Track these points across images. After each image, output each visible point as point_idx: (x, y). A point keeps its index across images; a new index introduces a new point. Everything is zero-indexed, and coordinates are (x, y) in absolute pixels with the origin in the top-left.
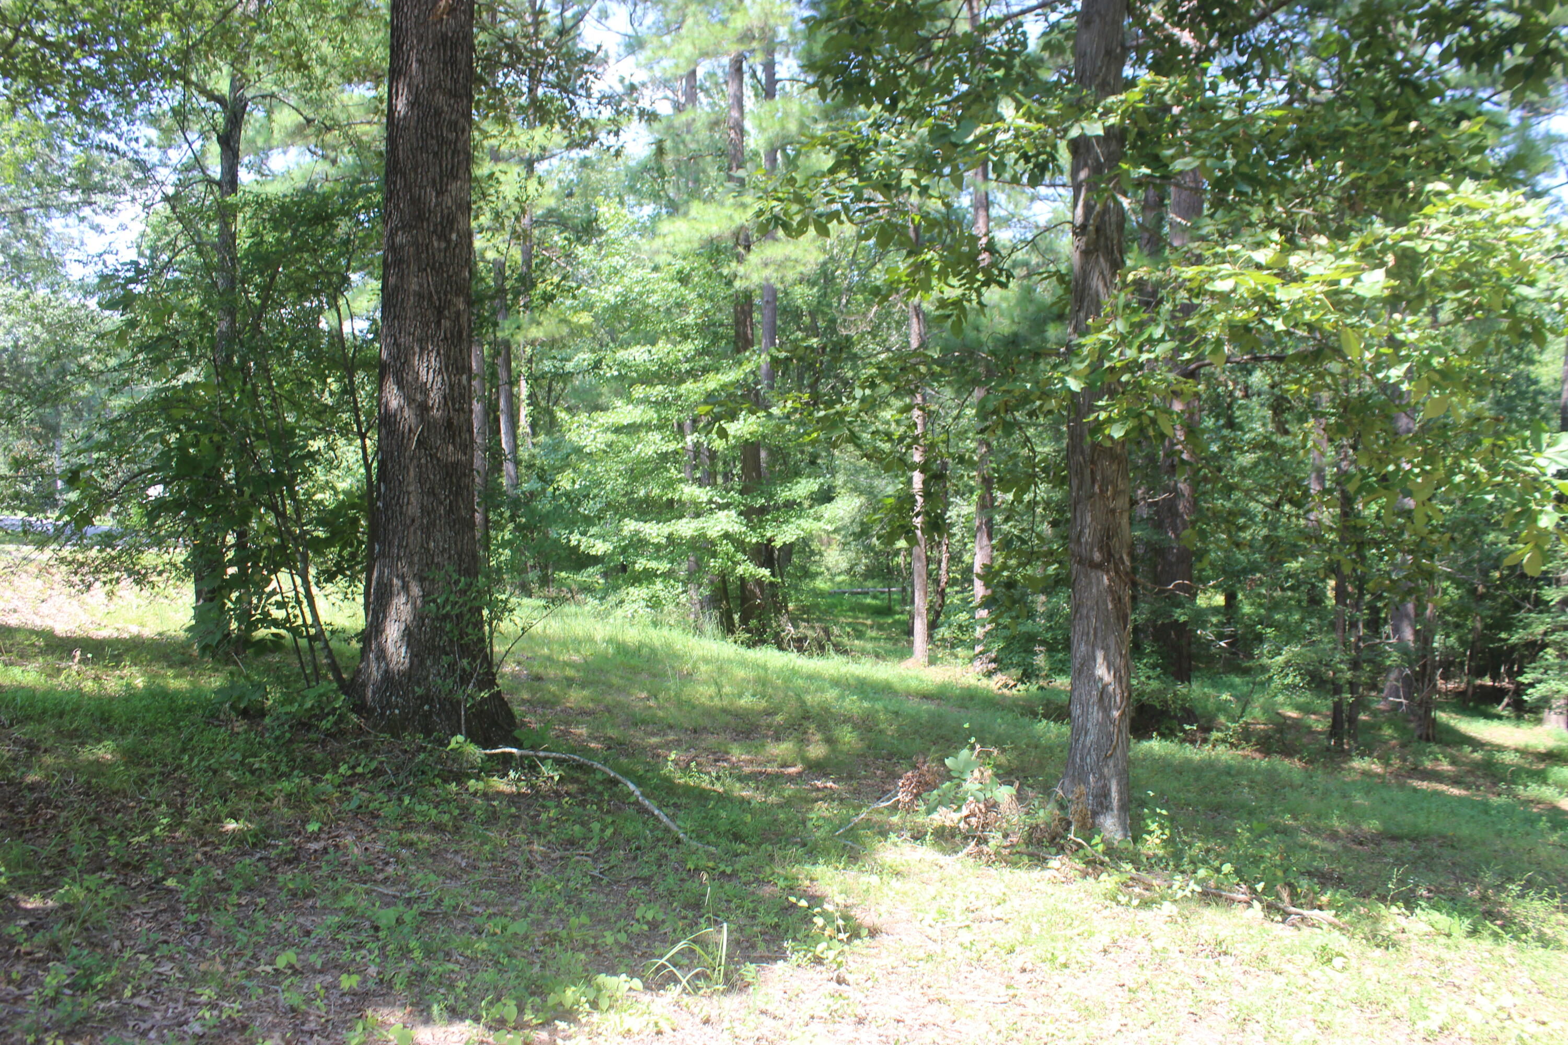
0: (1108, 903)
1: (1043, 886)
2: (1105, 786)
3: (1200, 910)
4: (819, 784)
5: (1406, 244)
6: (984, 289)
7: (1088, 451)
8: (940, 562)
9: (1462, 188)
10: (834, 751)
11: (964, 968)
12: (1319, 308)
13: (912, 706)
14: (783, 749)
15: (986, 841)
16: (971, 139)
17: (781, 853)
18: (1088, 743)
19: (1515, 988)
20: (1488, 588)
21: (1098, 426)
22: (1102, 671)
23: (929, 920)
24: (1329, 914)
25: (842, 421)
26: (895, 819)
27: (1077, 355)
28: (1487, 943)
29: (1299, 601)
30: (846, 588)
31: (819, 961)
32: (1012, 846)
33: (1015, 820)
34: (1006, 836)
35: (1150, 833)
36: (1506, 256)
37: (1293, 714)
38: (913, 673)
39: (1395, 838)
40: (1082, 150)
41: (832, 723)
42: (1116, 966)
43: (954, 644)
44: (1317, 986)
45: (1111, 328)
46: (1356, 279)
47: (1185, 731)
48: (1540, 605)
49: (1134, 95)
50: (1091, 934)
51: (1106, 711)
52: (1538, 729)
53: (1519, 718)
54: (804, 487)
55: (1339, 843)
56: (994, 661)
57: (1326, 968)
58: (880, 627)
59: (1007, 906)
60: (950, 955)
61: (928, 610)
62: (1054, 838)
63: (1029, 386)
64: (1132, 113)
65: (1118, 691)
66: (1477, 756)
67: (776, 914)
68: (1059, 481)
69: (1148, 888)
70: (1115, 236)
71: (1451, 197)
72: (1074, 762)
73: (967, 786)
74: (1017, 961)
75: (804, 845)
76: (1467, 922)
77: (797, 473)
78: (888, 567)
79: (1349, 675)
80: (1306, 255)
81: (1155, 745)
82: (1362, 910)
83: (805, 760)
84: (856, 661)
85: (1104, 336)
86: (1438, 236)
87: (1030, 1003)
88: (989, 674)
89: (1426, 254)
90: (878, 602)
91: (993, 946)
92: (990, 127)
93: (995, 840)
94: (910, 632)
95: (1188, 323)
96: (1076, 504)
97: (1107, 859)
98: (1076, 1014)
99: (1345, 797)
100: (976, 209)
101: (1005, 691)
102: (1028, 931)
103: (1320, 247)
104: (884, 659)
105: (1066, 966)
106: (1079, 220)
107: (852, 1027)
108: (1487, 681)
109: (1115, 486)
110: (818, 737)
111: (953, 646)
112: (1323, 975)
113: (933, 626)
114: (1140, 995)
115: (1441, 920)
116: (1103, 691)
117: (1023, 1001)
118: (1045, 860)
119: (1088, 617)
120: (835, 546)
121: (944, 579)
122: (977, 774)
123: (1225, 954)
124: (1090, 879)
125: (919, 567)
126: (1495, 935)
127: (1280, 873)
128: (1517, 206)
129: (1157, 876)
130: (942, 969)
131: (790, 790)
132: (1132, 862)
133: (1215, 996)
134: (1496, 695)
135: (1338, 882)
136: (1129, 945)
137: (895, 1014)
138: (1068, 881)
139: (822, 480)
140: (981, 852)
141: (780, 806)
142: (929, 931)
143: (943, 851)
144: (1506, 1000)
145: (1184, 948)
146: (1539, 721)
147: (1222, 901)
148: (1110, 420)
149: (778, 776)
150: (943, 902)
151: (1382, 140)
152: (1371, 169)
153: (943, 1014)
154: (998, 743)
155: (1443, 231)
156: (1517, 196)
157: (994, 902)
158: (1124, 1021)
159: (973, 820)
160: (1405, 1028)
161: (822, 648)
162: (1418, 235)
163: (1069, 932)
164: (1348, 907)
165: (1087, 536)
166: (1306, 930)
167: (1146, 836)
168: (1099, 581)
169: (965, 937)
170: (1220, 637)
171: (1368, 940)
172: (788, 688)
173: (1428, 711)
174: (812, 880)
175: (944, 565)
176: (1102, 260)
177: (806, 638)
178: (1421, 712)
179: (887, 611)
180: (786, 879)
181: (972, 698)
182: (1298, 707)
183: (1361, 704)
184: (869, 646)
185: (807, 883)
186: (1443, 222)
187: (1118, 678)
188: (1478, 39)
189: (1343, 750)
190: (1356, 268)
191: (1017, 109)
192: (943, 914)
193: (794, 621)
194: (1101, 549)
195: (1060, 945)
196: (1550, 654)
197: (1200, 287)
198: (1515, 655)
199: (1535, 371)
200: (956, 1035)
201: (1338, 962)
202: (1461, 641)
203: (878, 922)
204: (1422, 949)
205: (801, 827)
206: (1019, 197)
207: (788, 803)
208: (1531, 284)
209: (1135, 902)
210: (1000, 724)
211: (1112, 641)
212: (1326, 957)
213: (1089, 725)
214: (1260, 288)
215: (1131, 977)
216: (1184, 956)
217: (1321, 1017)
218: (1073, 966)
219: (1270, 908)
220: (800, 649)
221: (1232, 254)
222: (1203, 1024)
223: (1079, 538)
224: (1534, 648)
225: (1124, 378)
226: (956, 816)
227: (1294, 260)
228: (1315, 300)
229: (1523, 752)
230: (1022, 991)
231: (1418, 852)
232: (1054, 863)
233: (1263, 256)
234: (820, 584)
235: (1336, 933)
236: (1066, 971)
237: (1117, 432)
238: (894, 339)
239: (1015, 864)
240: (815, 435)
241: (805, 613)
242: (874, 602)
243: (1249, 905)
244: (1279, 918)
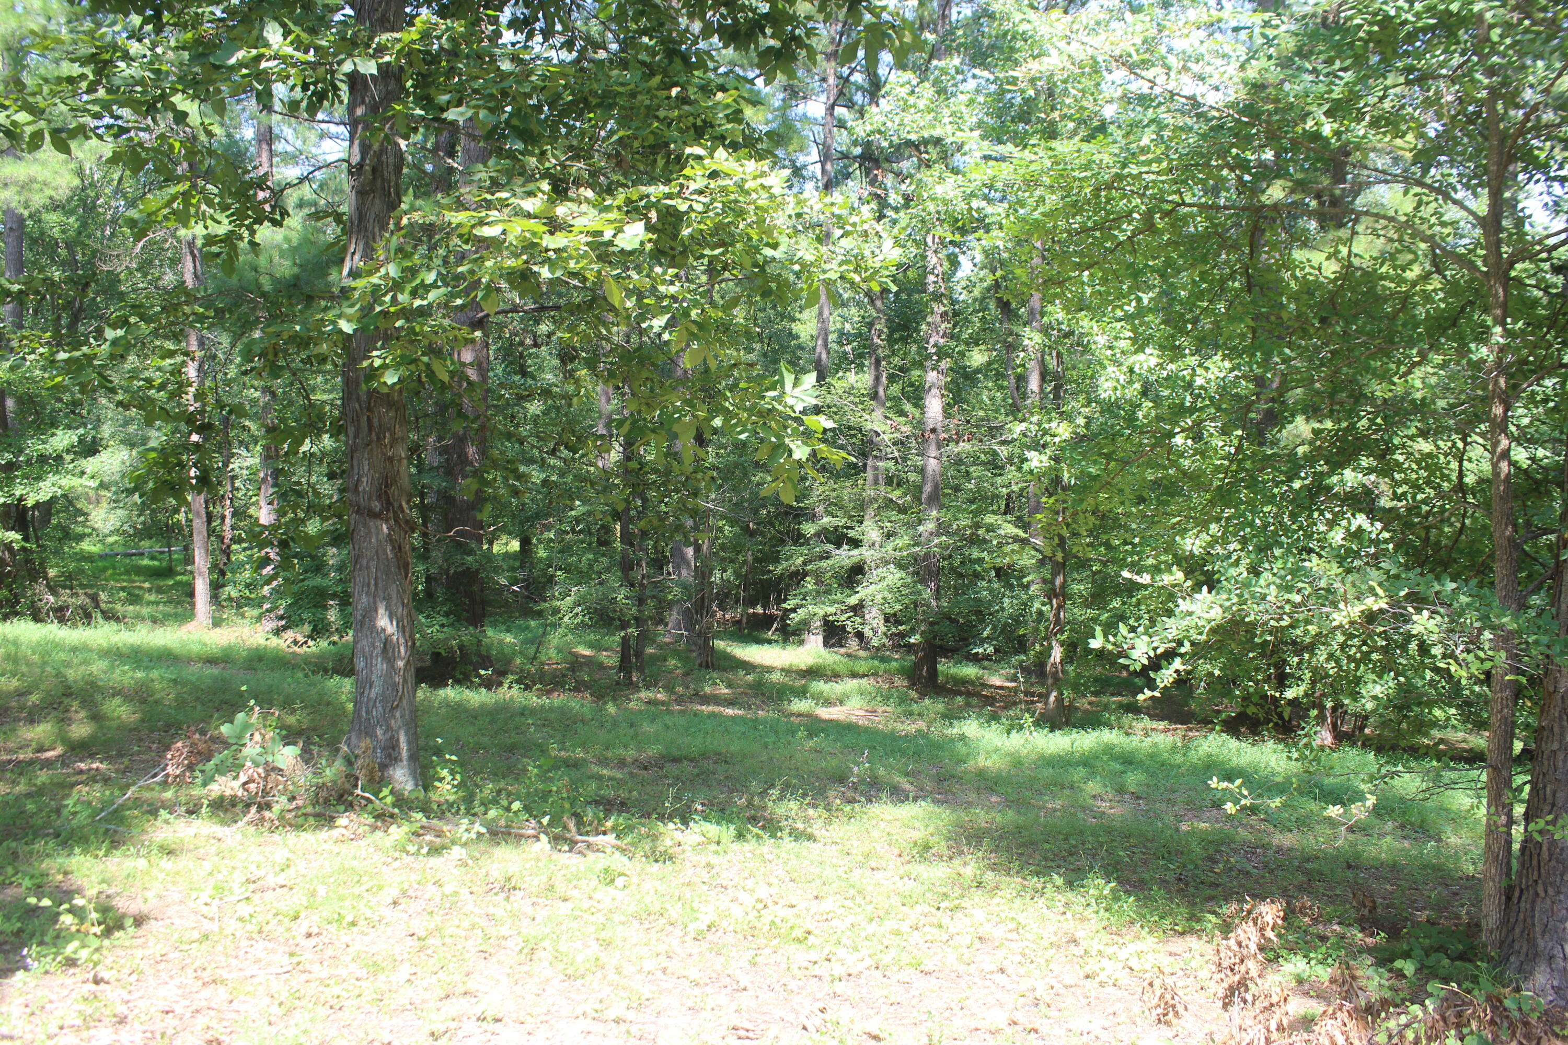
0: (397, 854)
1: (328, 846)
2: (392, 737)
3: (490, 849)
4: (82, 766)
5: (668, 202)
6: (256, 227)
7: (364, 398)
8: (223, 518)
9: (716, 155)
10: (101, 727)
11: (244, 943)
12: (582, 257)
13: (194, 671)
14: (42, 730)
15: (269, 806)
16: (232, 61)
17: (27, 848)
18: (373, 695)
19: (772, 880)
20: (758, 524)
21: (373, 374)
22: (383, 622)
23: (204, 897)
24: (611, 838)
25: (90, 364)
26: (169, 795)
27: (348, 299)
28: (750, 845)
29: (590, 544)
30: (120, 549)
31: (71, 962)
32: (298, 808)
33: (302, 782)
34: (292, 799)
35: (441, 780)
36: (754, 218)
37: (587, 652)
38: (195, 636)
39: (676, 760)
40: (359, 87)
41: (99, 697)
42: (406, 916)
43: (240, 604)
44: (600, 906)
45: (383, 271)
46: (619, 230)
47: (480, 676)
48: (798, 538)
49: (412, 34)
50: (380, 888)
51: (391, 661)
52: (801, 649)
53: (786, 641)
54: (62, 439)
55: (626, 770)
56: (281, 618)
57: (610, 889)
58: (160, 590)
59: (291, 872)
60: (228, 931)
61: (211, 571)
62: (342, 796)
63: (298, 328)
64: (408, 53)
65: (402, 641)
66: (750, 678)
67: (19, 919)
68: (337, 431)
69: (439, 834)
70: (393, 178)
71: (707, 161)
72: (360, 717)
73: (246, 751)
74: (303, 926)
75: (57, 835)
76: (732, 827)
77: (54, 424)
78: (167, 525)
79: (634, 611)
80: (573, 206)
81: (450, 693)
82: (643, 830)
83: (66, 741)
84: (130, 628)
85: (375, 280)
86: (695, 197)
87: (316, 967)
88: (277, 632)
89: (687, 213)
90: (156, 563)
91: (276, 915)
92: (254, 52)
93: (280, 803)
94: (192, 594)
95: (460, 269)
96: (353, 452)
97: (396, 810)
98: (365, 971)
99: (632, 725)
100: (260, 142)
101: (296, 649)
102: (313, 894)
103: (587, 200)
104: (163, 624)
105: (353, 924)
106: (356, 159)
107: (111, 1030)
108: (760, 610)
109: (393, 434)
110: (82, 714)
111: (239, 606)
112: (606, 894)
113: (216, 587)
114: (429, 942)
115: (712, 829)
116: (387, 641)
117: (308, 967)
118: (332, 819)
119: (368, 568)
120: (104, 505)
121: (228, 535)
122: (257, 737)
123: (514, 888)
124: (379, 834)
125: (199, 525)
126: (758, 837)
127: (567, 806)
128: (763, 174)
129: (448, 822)
130: (219, 948)
131: (43, 777)
132: (423, 810)
133: (504, 931)
134: (765, 622)
135: (623, 806)
136: (419, 893)
137: (163, 1006)
138: (356, 837)
139: (81, 431)
140: (263, 819)
141: (29, 795)
142: (205, 910)
143: (223, 823)
144: (763, 892)
145: (474, 889)
146: (802, 642)
147: (511, 839)
148: (385, 366)
149: (31, 762)
150: (220, 877)
151: (648, 102)
152: (637, 129)
153: (222, 994)
154: (287, 704)
155: (700, 192)
156: (765, 165)
157: (277, 869)
158: (413, 970)
159: (252, 786)
160: (678, 932)
161: (88, 616)
162: (679, 194)
163: (357, 890)
164: (630, 829)
165: (365, 485)
166: (591, 856)
167: (437, 784)
168: (379, 530)
169: (244, 910)
170: (515, 582)
171: (647, 857)
172: (45, 663)
173: (707, 640)
174: (66, 873)
175: (228, 521)
176: (377, 201)
177: (67, 608)
178: (701, 642)
179: (169, 572)
180: (32, 877)
181: (260, 659)
182: (591, 646)
183: (645, 638)
184: (145, 611)
185: (60, 877)
186: (700, 183)
187: (401, 628)
188: (735, 19)
189: (631, 683)
190: (620, 221)
191: (285, 36)
192: (221, 890)
193: (53, 590)
194: (379, 498)
195: (347, 903)
196: (809, 584)
197: (470, 233)
198: (782, 585)
199: (796, 328)
200: (234, 1016)
201: (620, 882)
202: (737, 574)
203: (145, 909)
204: (695, 859)
205: (54, 817)
206: (307, 134)
207: (38, 793)
208: (775, 246)
209: (425, 850)
210: (290, 683)
211: (393, 591)
212: (609, 877)
213: (374, 677)
214: (528, 235)
215: (420, 925)
216: (474, 897)
217: (603, 935)
218: (362, 922)
219: (556, 840)
220: (62, 620)
221: (500, 200)
222: (494, 959)
223: (356, 486)
224: (798, 576)
225: (398, 324)
226: (236, 784)
227: (561, 210)
228: (577, 249)
229: (786, 671)
230: (307, 956)
231: (696, 771)
232: (342, 821)
233: (530, 205)
234: (87, 546)
235: (618, 854)
236: (355, 929)
237: (391, 378)
238: (169, 279)
239: (298, 827)
240: (60, 379)
241: (68, 581)
242: (151, 563)
243: (537, 838)
244: (566, 848)
